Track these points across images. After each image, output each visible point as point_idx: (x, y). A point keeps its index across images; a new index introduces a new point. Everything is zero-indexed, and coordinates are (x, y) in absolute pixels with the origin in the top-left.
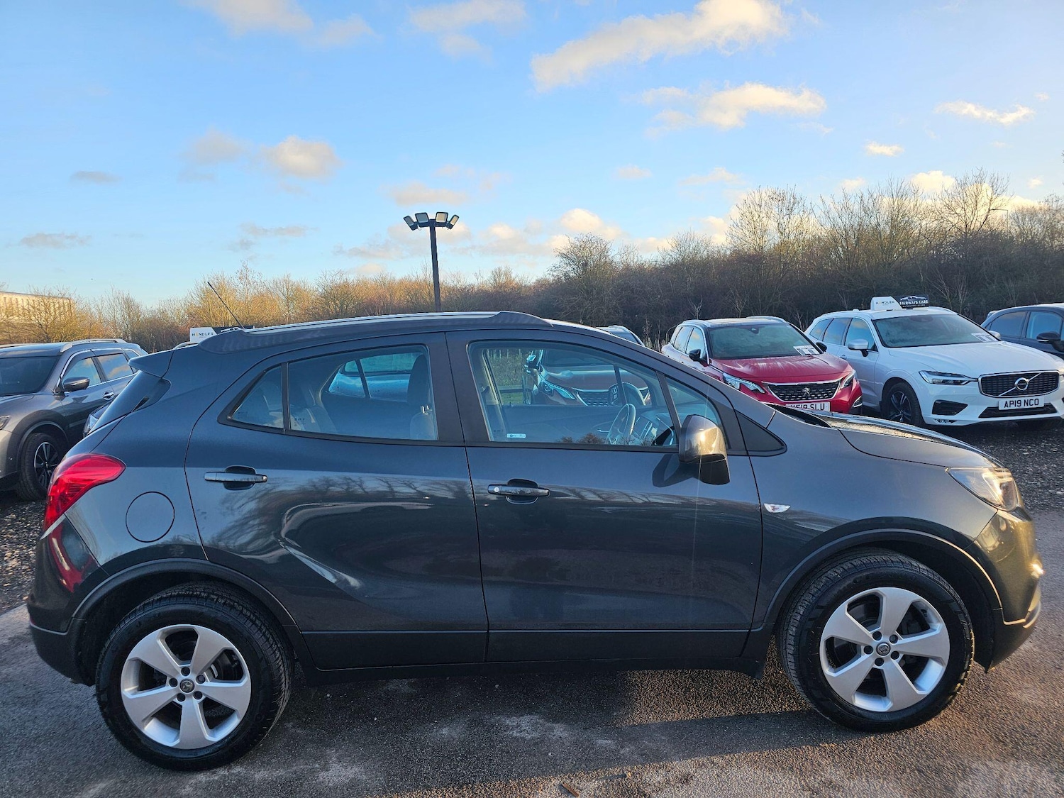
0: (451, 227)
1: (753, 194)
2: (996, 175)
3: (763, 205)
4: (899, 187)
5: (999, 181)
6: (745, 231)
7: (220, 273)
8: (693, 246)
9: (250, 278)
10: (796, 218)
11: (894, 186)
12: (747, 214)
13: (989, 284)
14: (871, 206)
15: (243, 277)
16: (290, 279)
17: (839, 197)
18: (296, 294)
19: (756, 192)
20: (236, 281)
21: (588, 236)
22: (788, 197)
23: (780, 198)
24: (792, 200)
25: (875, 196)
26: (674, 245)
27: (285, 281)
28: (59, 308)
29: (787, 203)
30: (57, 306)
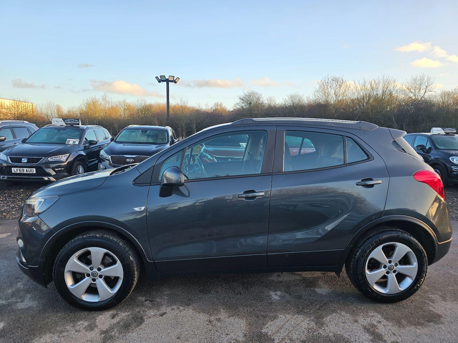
0: (176, 82)
1: (325, 77)
2: (429, 77)
3: (329, 83)
4: (387, 79)
5: (431, 79)
6: (321, 93)
7: (94, 97)
8: (298, 98)
9: (107, 100)
10: (342, 90)
11: (385, 78)
12: (322, 86)
13: (422, 123)
14: (374, 86)
15: (104, 99)
16: (126, 101)
17: (362, 82)
18: (128, 108)
19: (327, 77)
20: (101, 100)
21: (252, 91)
22: (340, 80)
23: (336, 80)
24: (342, 81)
25: (376, 82)
26: (290, 98)
27: (124, 102)
28: (24, 107)
29: (339, 82)
30: (22, 106)
